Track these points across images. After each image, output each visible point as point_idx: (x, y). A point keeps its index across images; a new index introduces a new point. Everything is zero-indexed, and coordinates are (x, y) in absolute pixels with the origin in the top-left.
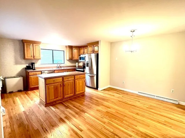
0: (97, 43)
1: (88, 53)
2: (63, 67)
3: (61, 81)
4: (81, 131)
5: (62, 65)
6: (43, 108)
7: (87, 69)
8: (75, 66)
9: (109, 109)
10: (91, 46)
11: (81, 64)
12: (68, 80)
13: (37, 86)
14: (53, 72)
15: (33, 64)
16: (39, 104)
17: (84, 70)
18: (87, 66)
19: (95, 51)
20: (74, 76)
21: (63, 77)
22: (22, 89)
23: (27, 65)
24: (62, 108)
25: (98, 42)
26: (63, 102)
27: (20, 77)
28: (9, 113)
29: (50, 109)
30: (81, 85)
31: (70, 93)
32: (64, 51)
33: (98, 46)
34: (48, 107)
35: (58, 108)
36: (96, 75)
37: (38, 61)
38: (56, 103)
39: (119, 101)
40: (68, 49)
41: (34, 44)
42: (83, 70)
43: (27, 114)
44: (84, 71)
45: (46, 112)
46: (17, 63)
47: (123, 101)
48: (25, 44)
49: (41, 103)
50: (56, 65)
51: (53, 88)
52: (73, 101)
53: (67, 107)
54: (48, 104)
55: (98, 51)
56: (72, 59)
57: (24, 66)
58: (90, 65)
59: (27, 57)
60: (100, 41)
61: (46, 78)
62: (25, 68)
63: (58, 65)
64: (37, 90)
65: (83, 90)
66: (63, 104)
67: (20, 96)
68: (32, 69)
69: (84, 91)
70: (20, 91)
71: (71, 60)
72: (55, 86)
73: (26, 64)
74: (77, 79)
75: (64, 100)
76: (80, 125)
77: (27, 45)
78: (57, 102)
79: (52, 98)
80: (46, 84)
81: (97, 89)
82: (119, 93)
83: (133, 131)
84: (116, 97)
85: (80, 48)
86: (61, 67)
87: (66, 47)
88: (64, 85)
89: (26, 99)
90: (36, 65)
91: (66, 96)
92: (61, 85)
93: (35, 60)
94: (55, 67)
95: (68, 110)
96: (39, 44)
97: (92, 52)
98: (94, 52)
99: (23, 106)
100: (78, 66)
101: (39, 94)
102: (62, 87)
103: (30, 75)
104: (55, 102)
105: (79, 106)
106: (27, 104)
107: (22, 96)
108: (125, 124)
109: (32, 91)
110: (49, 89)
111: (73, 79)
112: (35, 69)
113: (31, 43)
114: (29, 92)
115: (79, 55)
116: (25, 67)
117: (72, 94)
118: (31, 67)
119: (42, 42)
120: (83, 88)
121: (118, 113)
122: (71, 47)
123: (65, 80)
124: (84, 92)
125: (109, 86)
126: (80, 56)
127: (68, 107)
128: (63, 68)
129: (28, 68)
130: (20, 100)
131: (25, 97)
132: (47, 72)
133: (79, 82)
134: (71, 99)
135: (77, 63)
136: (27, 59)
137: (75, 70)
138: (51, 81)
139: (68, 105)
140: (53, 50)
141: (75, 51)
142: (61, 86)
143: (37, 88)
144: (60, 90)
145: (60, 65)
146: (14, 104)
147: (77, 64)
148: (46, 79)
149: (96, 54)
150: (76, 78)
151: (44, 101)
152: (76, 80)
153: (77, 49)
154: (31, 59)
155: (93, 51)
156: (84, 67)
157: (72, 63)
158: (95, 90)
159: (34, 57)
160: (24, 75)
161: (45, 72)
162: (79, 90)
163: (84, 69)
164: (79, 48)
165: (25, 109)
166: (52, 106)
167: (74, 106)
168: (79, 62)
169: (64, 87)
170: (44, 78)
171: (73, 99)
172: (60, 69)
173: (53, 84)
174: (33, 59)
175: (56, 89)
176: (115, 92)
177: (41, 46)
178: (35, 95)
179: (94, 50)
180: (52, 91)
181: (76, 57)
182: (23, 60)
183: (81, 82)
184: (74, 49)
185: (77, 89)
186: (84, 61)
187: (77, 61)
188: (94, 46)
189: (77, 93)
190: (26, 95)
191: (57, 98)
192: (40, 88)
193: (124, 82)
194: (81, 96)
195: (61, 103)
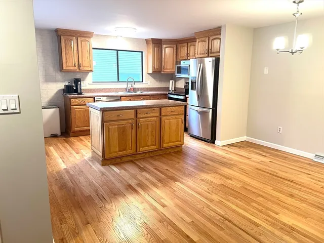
0: (217, 32)
1: (197, 56)
2: (140, 89)
3: (133, 116)
4: (164, 206)
5: (137, 86)
6: (97, 167)
7: (193, 96)
9: (229, 181)
10: (203, 39)
12: (146, 115)
13: (86, 128)
14: (120, 98)
15: (77, 81)
16: (92, 161)
17: (186, 98)
18: (192, 89)
19: (214, 53)
20: (160, 108)
21: (136, 109)
22: (59, 134)
23: (67, 84)
24: (132, 169)
25: (221, 30)
26: (136, 160)
27: (53, 108)
29: (111, 170)
30: (174, 128)
31: (149, 143)
32: (142, 52)
34: (107, 167)
35: (125, 170)
36: (211, 110)
37: (87, 75)
38: (121, 160)
39: (257, 169)
40: (151, 45)
41: (79, 38)
42: (182, 97)
43: (72, 173)
45: (103, 174)
46: (48, 79)
47: (266, 169)
48: (62, 37)
49: (94, 159)
50: (124, 86)
51: (117, 129)
52: (155, 160)
53: (143, 169)
54: (107, 160)
55: (219, 52)
56: (160, 72)
57: (62, 86)
58: (198, 85)
59: (67, 66)
60: (225, 26)
61: (103, 109)
62: (63, 90)
63: (130, 86)
64: (86, 137)
65: (178, 141)
66: (135, 163)
67: (56, 145)
68: (76, 91)
69: (180, 143)
70: (54, 136)
71: (158, 73)
72: (120, 126)
73: (64, 81)
74: (165, 116)
75: (138, 157)
76: (162, 198)
77: (65, 41)
78: (125, 159)
79: (115, 151)
80: (103, 121)
81: (214, 143)
82: (265, 154)
83: (267, 220)
84: (254, 161)
85: (180, 45)
86: (135, 90)
87: (147, 41)
88: (137, 127)
89: (67, 150)
90: (85, 85)
91: (142, 149)
92: (131, 124)
93: (82, 73)
94: (121, 90)
95: (144, 174)
96: (90, 37)
97: (206, 55)
98: (210, 55)
99: (63, 161)
102: (134, 131)
103: (72, 104)
104: (120, 157)
105: (167, 170)
106: (70, 158)
107: (59, 145)
108: (253, 207)
109: (77, 138)
110: (109, 131)
111: (158, 114)
112: (81, 93)
113: (74, 36)
114: (72, 139)
115: (178, 62)
116: (63, 87)
117: (154, 147)
118: (73, 88)
119: (94, 33)
120: (178, 134)
121: (246, 189)
122: (157, 43)
123: (139, 116)
124: (180, 146)
125: (244, 138)
126: (180, 64)
127: (145, 170)
128: (138, 93)
129: (69, 89)
130: (56, 150)
131: (65, 147)
132: (104, 99)
133: (170, 122)
134: (151, 157)
135: (171, 81)
136: (68, 71)
137: (165, 97)
138: (113, 116)
139: (145, 167)
140: (117, 50)
141: (168, 51)
142: (132, 128)
143: (86, 133)
144: (131, 134)
145: (135, 86)
146: (48, 156)
147: (171, 85)
148: (103, 111)
149: (214, 58)
150: (163, 114)
151: (100, 154)
152: (163, 118)
153: (173, 48)
154: (74, 72)
155: (209, 53)
157: (160, 80)
158: (208, 145)
159: (79, 66)
160: (62, 104)
161: (102, 99)
162: (170, 140)
163: (187, 96)
164: (177, 43)
165: (67, 166)
166: (114, 165)
167: (155, 169)
168: (175, 80)
169: (139, 130)
170: (101, 109)
171: (157, 157)
172: (134, 94)
173: (117, 123)
174: (78, 70)
175: (122, 132)
176: (257, 151)
177: (94, 42)
178: (83, 144)
179: (210, 48)
180: (115, 135)
181: (169, 67)
182: (60, 73)
183: (173, 121)
184: (164, 46)
185: (166, 138)
186: (186, 76)
187: (171, 77)
188: (211, 38)
189: (164, 146)
190: (66, 144)
191: (123, 151)
192: (92, 132)
193: (281, 130)
194: (175, 152)
195: (132, 161)
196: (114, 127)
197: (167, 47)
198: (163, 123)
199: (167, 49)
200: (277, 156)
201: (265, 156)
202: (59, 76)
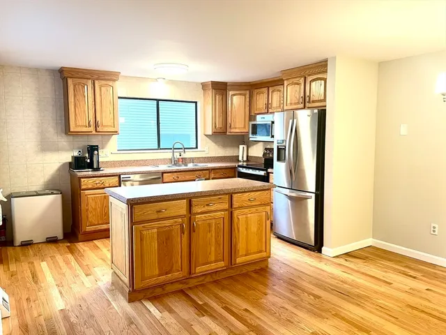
0: (320, 68)
1: (285, 108)
2: (192, 160)
3: (184, 211)
5: (189, 154)
6: (121, 305)
7: (279, 171)
8: (236, 159)
10: (295, 80)
11: (257, 152)
12: (207, 208)
13: (105, 227)
14: (159, 178)
15: (92, 149)
16: (111, 291)
17: (268, 173)
18: (279, 159)
19: (313, 102)
20: (230, 194)
21: (190, 198)
22: (60, 236)
23: (76, 154)
24: (184, 311)
25: (326, 65)
26: (190, 288)
27: (52, 193)
28: (20, 313)
29: (144, 311)
30: (254, 228)
31: (213, 258)
32: (196, 103)
33: (325, 80)
34: (137, 304)
35: (171, 311)
36: (313, 195)
37: (109, 140)
38: (163, 289)
39: (409, 306)
40: (210, 93)
41: (96, 82)
42: (262, 173)
43: (73, 319)
44: (266, 179)
45: (131, 322)
46: (45, 147)
47: (426, 307)
48: (70, 81)
49: (115, 285)
50: (168, 155)
51: (156, 236)
52: (223, 288)
53: (202, 310)
54: (137, 293)
55: (324, 100)
56: (224, 133)
57: (67, 157)
58: (290, 152)
59: (76, 126)
60: (335, 58)
61: (133, 200)
62: (70, 163)
63: (177, 155)
64: (105, 241)
65: (261, 252)
66: (187, 296)
67: (53, 257)
68: (90, 166)
69: (264, 254)
70: (52, 241)
71: (222, 134)
72: (161, 230)
73: (72, 149)
74: (240, 208)
75: (193, 282)
77: (75, 86)
78: (170, 288)
79: (152, 273)
80: (132, 222)
81: (320, 251)
82: (412, 273)
84: (398, 289)
85: (256, 91)
86: (185, 161)
87: (204, 86)
88: (192, 229)
89: (71, 268)
90: (104, 155)
91: (200, 269)
92: (182, 225)
93: (100, 137)
94: (164, 161)
95: (206, 320)
96: (114, 81)
97: (302, 106)
98: (307, 105)
99: (61, 293)
100: (247, 156)
101: (109, 256)
102: (185, 236)
103: (83, 187)
104: (162, 286)
105: (246, 310)
106: (72, 286)
107: (59, 258)
109: (90, 243)
110: (141, 240)
111: (226, 206)
112: (98, 169)
113: (89, 79)
114: (81, 246)
115: (252, 118)
116: (70, 160)
117: (222, 264)
118: (85, 161)
119: (122, 74)
120: (260, 240)
122: (220, 88)
123: (195, 210)
124: (265, 260)
125: (369, 242)
126: (255, 120)
127: (206, 311)
128: (190, 166)
129: (78, 163)
130: (50, 269)
131: (68, 263)
132: (137, 177)
133: (246, 218)
134: (216, 282)
135: (241, 147)
136: (77, 134)
137: (233, 172)
138: (150, 211)
139: (206, 304)
140: (158, 100)
141: (237, 101)
142: (183, 232)
143: (105, 234)
144: (180, 243)
145: (184, 156)
146: (36, 282)
147: (241, 152)
148: (133, 204)
149: (316, 111)
150: (235, 204)
151: (126, 280)
152: (236, 213)
153: (245, 95)
154: (87, 134)
155: (305, 102)
156: (269, 163)
157: (224, 146)
158: (309, 255)
159: (96, 125)
160: (67, 187)
161: (132, 177)
162: (247, 250)
163: (269, 170)
164: (250, 88)
165: (66, 304)
166: (151, 299)
167: (226, 309)
168: (249, 144)
169: (194, 235)
170: (128, 200)
171: (225, 282)
172: (183, 168)
173: (156, 224)
174: (94, 132)
175: (165, 239)
177: (121, 88)
178: (97, 256)
179: (308, 94)
180: (153, 246)
181: (239, 125)
182: (64, 135)
183: (253, 217)
184: (231, 93)
185: (241, 246)
186: (268, 139)
187: (242, 139)
188: (309, 79)
189: (239, 260)
190: (70, 256)
191: (167, 273)
192: (113, 233)
193: (436, 230)
194: (256, 272)
195: (182, 292)
196: (152, 232)
197: (234, 95)
198: (235, 220)
199: (235, 98)
200: (436, 277)
201: (414, 278)
202: (63, 141)
